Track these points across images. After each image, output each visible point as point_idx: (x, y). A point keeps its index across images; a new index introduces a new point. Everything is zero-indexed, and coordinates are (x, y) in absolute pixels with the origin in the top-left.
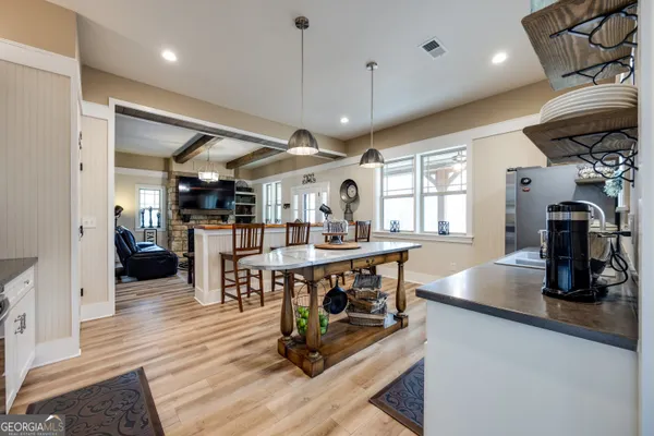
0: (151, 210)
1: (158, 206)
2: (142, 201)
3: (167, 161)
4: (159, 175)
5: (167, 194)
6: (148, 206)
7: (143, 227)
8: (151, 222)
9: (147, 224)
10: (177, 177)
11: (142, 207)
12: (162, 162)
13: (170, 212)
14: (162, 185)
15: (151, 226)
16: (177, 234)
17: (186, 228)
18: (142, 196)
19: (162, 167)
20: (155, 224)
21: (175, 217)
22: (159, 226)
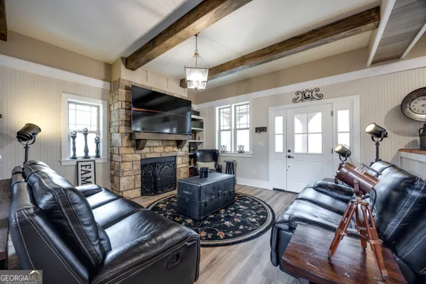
0: (86, 133)
1: (95, 129)
2: (72, 120)
3: (109, 67)
4: (98, 84)
5: (110, 112)
6: (82, 128)
7: (74, 158)
8: (86, 151)
9: (80, 153)
10: (127, 88)
11: (72, 128)
12: (102, 68)
13: (116, 137)
14: (102, 99)
15: (86, 157)
16: (126, 167)
17: (139, 157)
18: (72, 113)
19: (102, 74)
20: (92, 153)
21: (125, 144)
22: (98, 156)
